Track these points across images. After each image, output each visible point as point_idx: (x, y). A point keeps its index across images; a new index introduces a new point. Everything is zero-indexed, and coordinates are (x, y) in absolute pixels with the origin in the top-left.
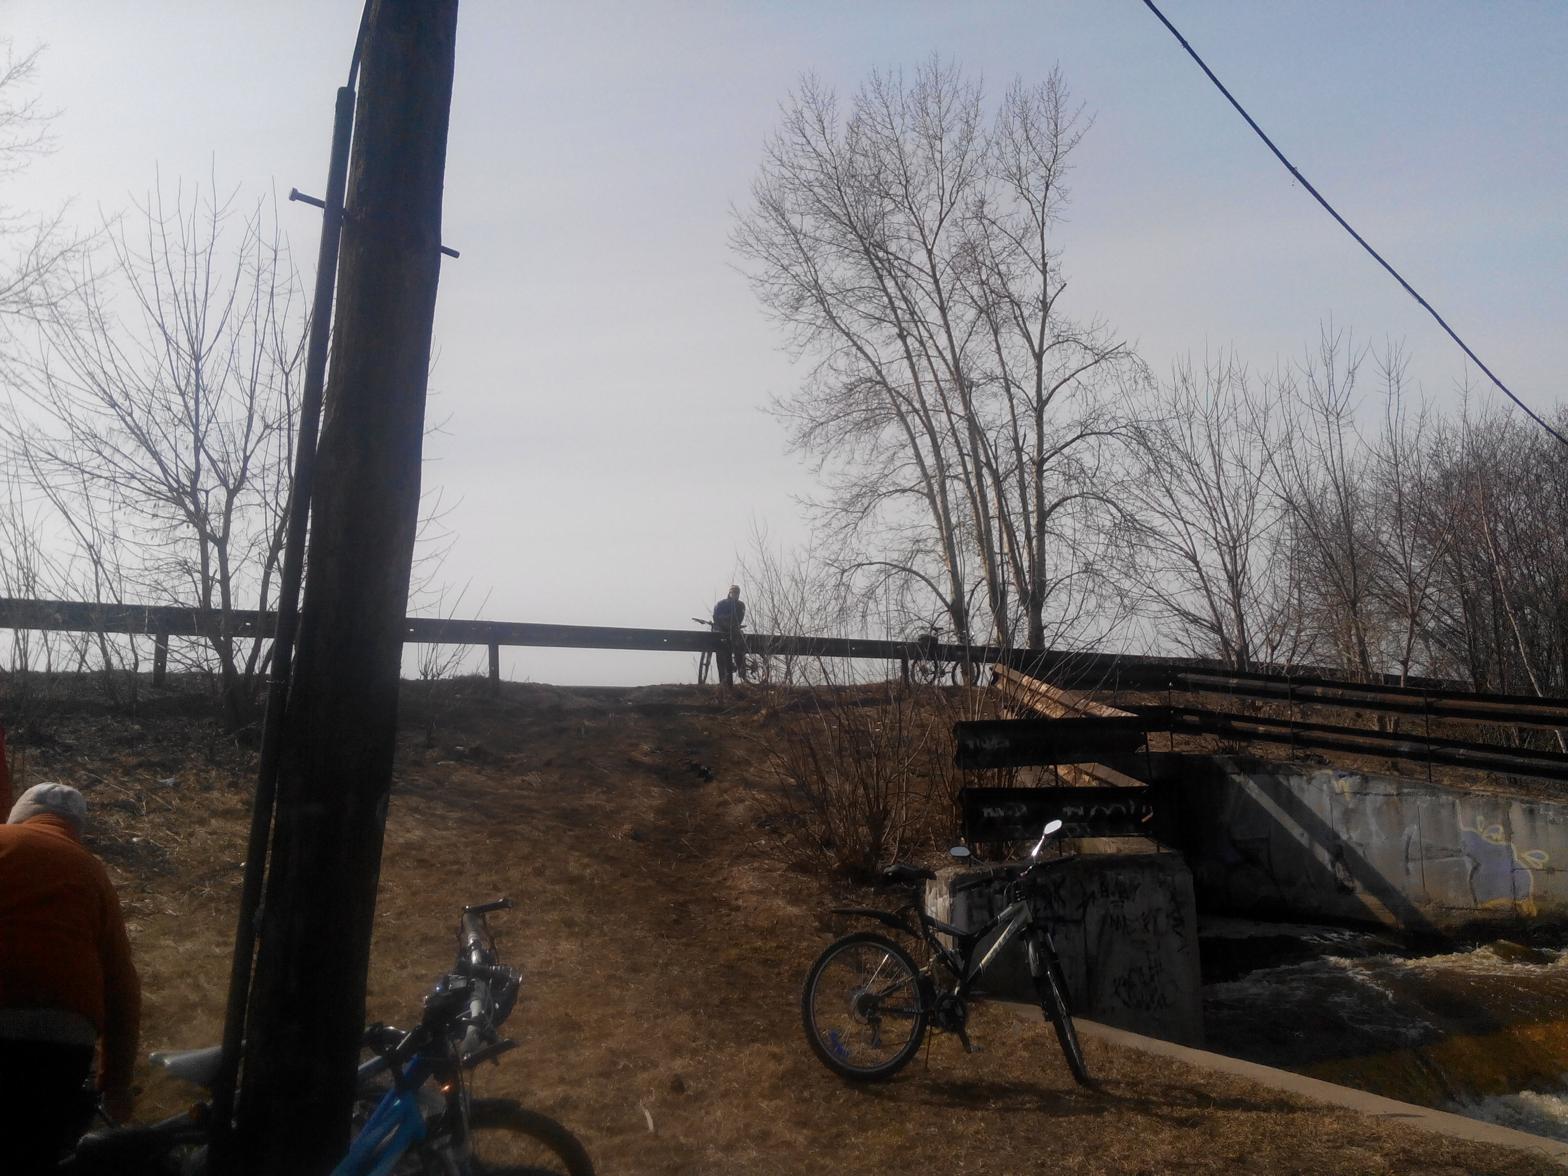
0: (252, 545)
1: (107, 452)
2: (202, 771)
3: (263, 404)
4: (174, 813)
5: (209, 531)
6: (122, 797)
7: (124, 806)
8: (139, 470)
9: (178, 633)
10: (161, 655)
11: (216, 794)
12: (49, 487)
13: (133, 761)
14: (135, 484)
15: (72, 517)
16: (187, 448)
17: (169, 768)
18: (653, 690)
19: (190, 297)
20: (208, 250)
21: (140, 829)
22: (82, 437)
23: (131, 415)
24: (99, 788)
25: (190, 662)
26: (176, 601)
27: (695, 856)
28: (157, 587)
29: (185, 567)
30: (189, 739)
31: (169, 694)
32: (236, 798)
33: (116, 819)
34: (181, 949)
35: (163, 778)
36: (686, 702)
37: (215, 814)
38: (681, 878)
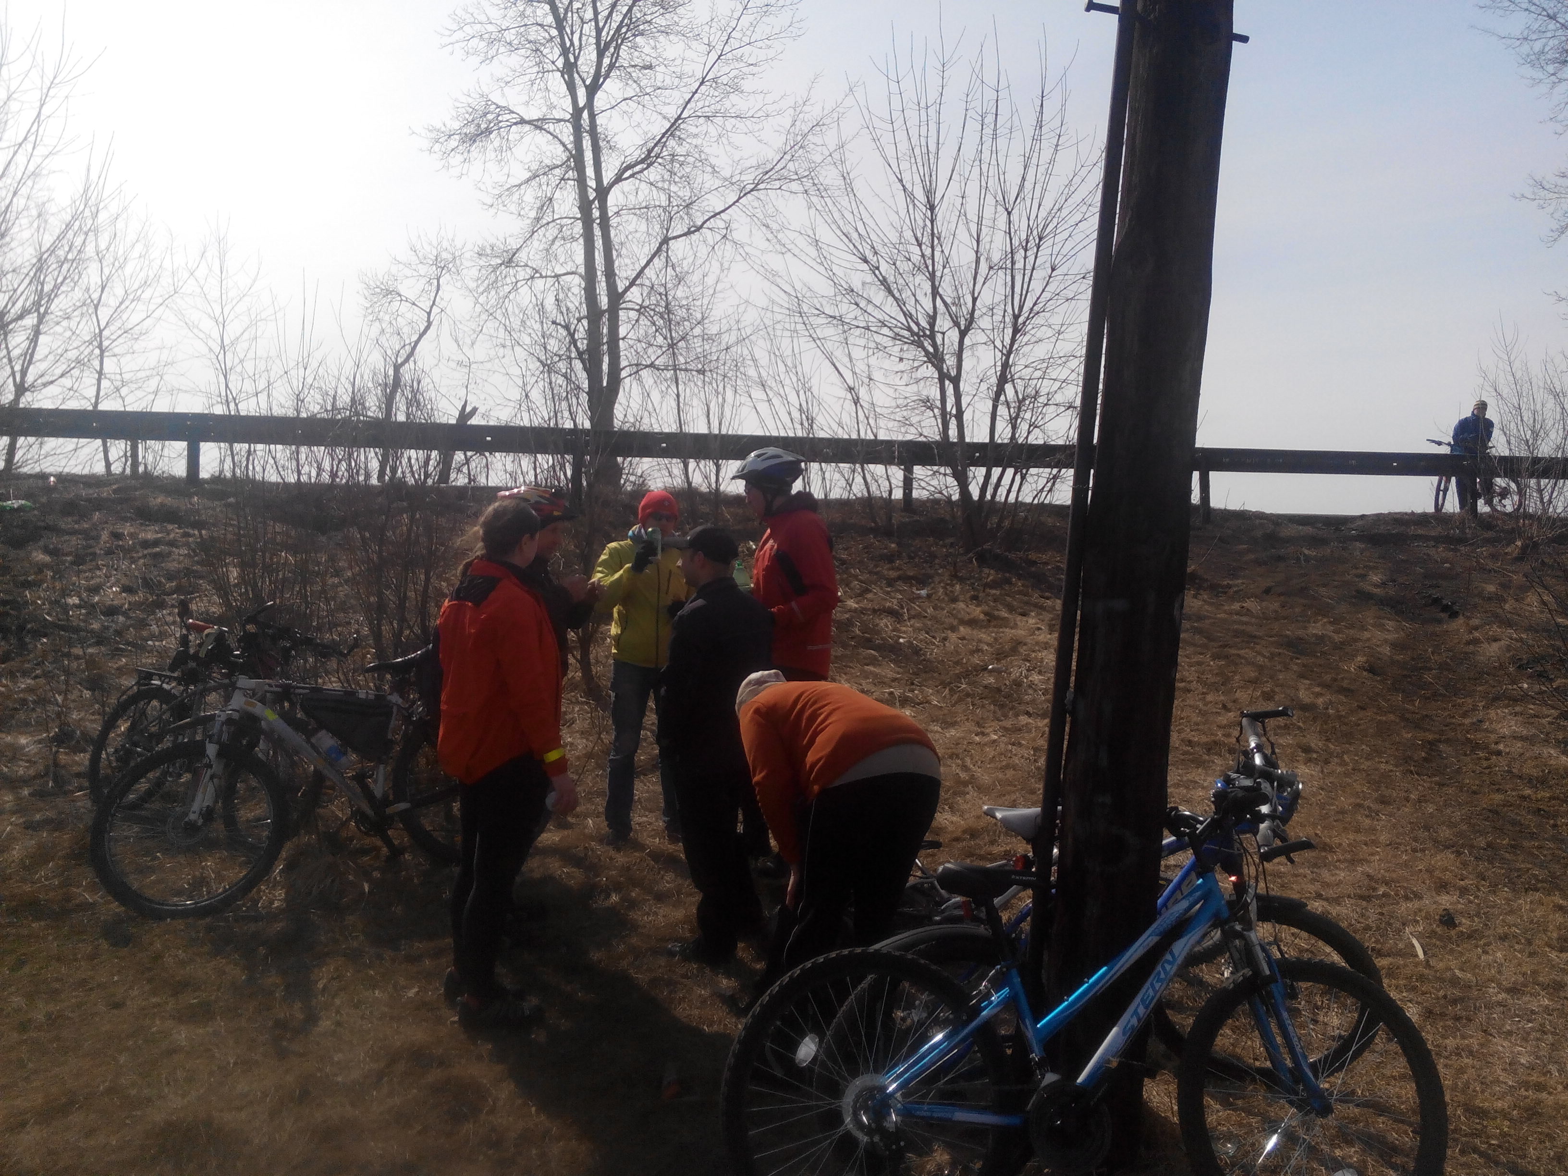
0: (981, 381)
1: (863, 304)
2: (948, 584)
3: (988, 247)
4: (930, 620)
5: (945, 371)
6: (888, 604)
7: (891, 612)
8: (887, 318)
9: (923, 463)
10: (908, 483)
11: (961, 605)
12: (819, 339)
13: (893, 574)
14: (885, 331)
15: (837, 364)
16: (926, 294)
17: (922, 582)
18: (1379, 518)
19: (924, 150)
20: (938, 101)
21: (904, 632)
22: (844, 292)
23: (878, 268)
24: (870, 596)
25: (933, 489)
26: (921, 435)
27: (1441, 695)
28: (906, 422)
29: (927, 403)
30: (936, 557)
31: (917, 518)
32: (979, 609)
33: (885, 623)
34: (948, 735)
35: (918, 589)
36: (1420, 532)
37: (963, 622)
38: (1426, 716)
